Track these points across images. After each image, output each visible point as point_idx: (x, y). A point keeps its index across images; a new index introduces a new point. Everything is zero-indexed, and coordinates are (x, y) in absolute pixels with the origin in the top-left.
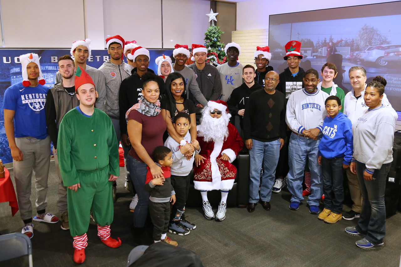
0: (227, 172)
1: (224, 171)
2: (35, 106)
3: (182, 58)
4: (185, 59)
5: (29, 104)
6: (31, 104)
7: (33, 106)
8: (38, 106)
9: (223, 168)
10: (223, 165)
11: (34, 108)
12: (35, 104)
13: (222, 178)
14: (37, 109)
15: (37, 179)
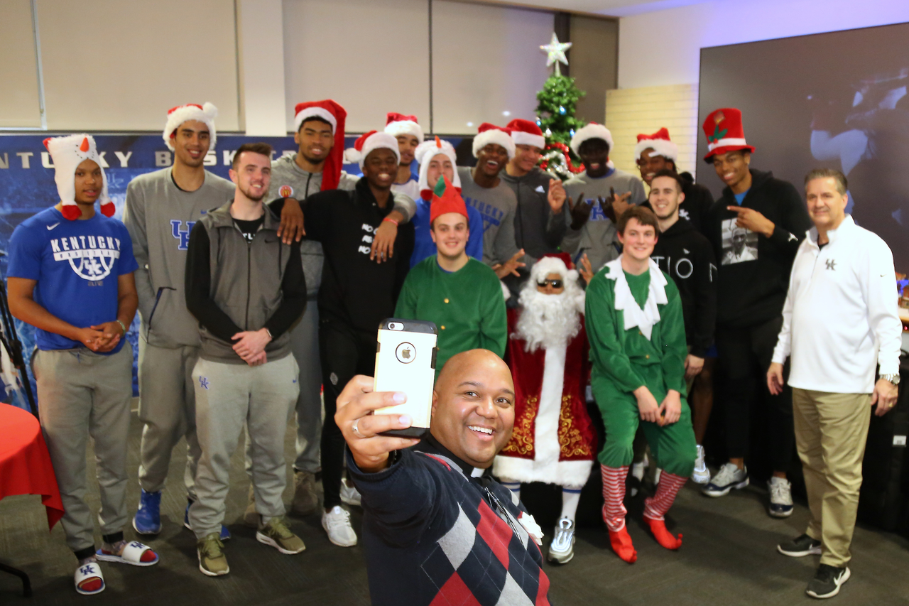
0: (577, 443)
1: (570, 437)
2: (87, 267)
3: (495, 155)
4: (502, 157)
5: (72, 263)
6: (77, 262)
7: (81, 268)
8: (93, 268)
9: (569, 431)
10: (569, 421)
11: (85, 271)
12: (86, 262)
13: (561, 454)
14: (91, 275)
15: (101, 456)
